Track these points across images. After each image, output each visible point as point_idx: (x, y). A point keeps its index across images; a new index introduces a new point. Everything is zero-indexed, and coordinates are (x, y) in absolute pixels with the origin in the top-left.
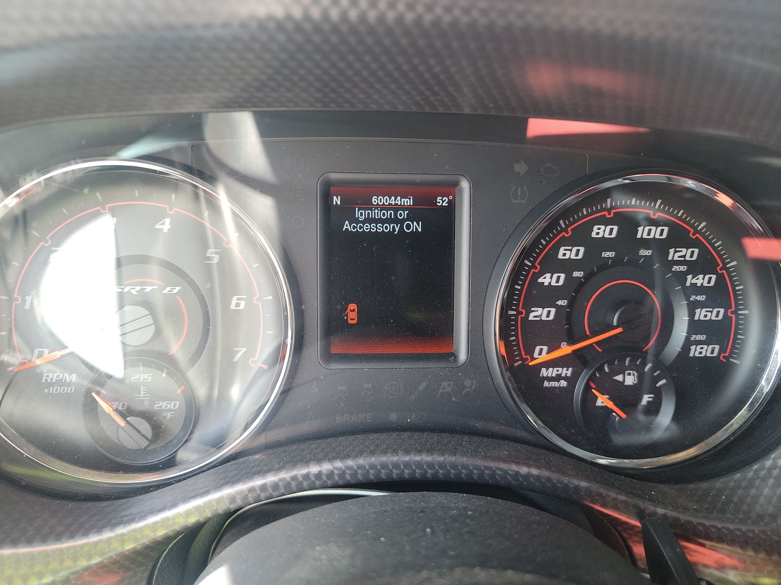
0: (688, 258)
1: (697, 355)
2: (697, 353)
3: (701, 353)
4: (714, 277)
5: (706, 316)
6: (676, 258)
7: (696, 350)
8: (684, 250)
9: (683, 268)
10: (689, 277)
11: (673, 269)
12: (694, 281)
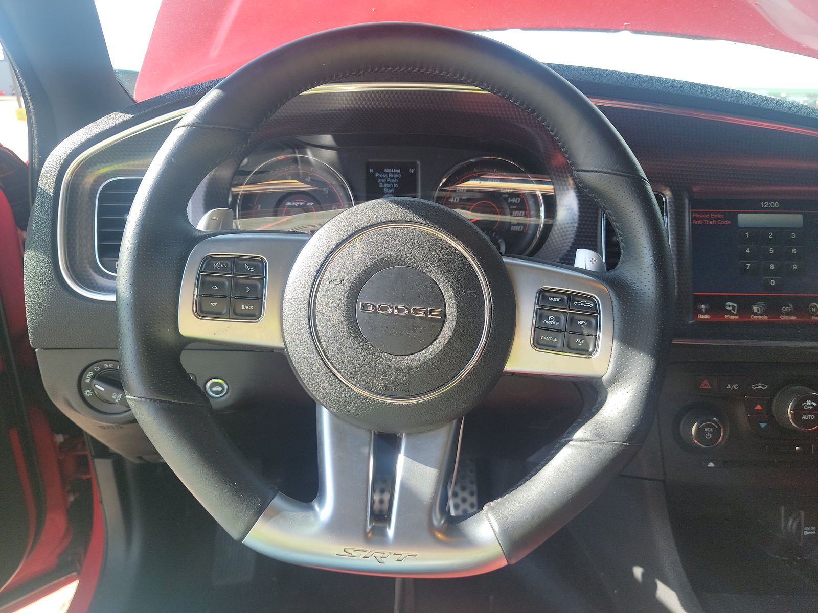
3: (515, 229)
4: (519, 199)
5: (517, 214)
7: (513, 228)
12: (511, 201)
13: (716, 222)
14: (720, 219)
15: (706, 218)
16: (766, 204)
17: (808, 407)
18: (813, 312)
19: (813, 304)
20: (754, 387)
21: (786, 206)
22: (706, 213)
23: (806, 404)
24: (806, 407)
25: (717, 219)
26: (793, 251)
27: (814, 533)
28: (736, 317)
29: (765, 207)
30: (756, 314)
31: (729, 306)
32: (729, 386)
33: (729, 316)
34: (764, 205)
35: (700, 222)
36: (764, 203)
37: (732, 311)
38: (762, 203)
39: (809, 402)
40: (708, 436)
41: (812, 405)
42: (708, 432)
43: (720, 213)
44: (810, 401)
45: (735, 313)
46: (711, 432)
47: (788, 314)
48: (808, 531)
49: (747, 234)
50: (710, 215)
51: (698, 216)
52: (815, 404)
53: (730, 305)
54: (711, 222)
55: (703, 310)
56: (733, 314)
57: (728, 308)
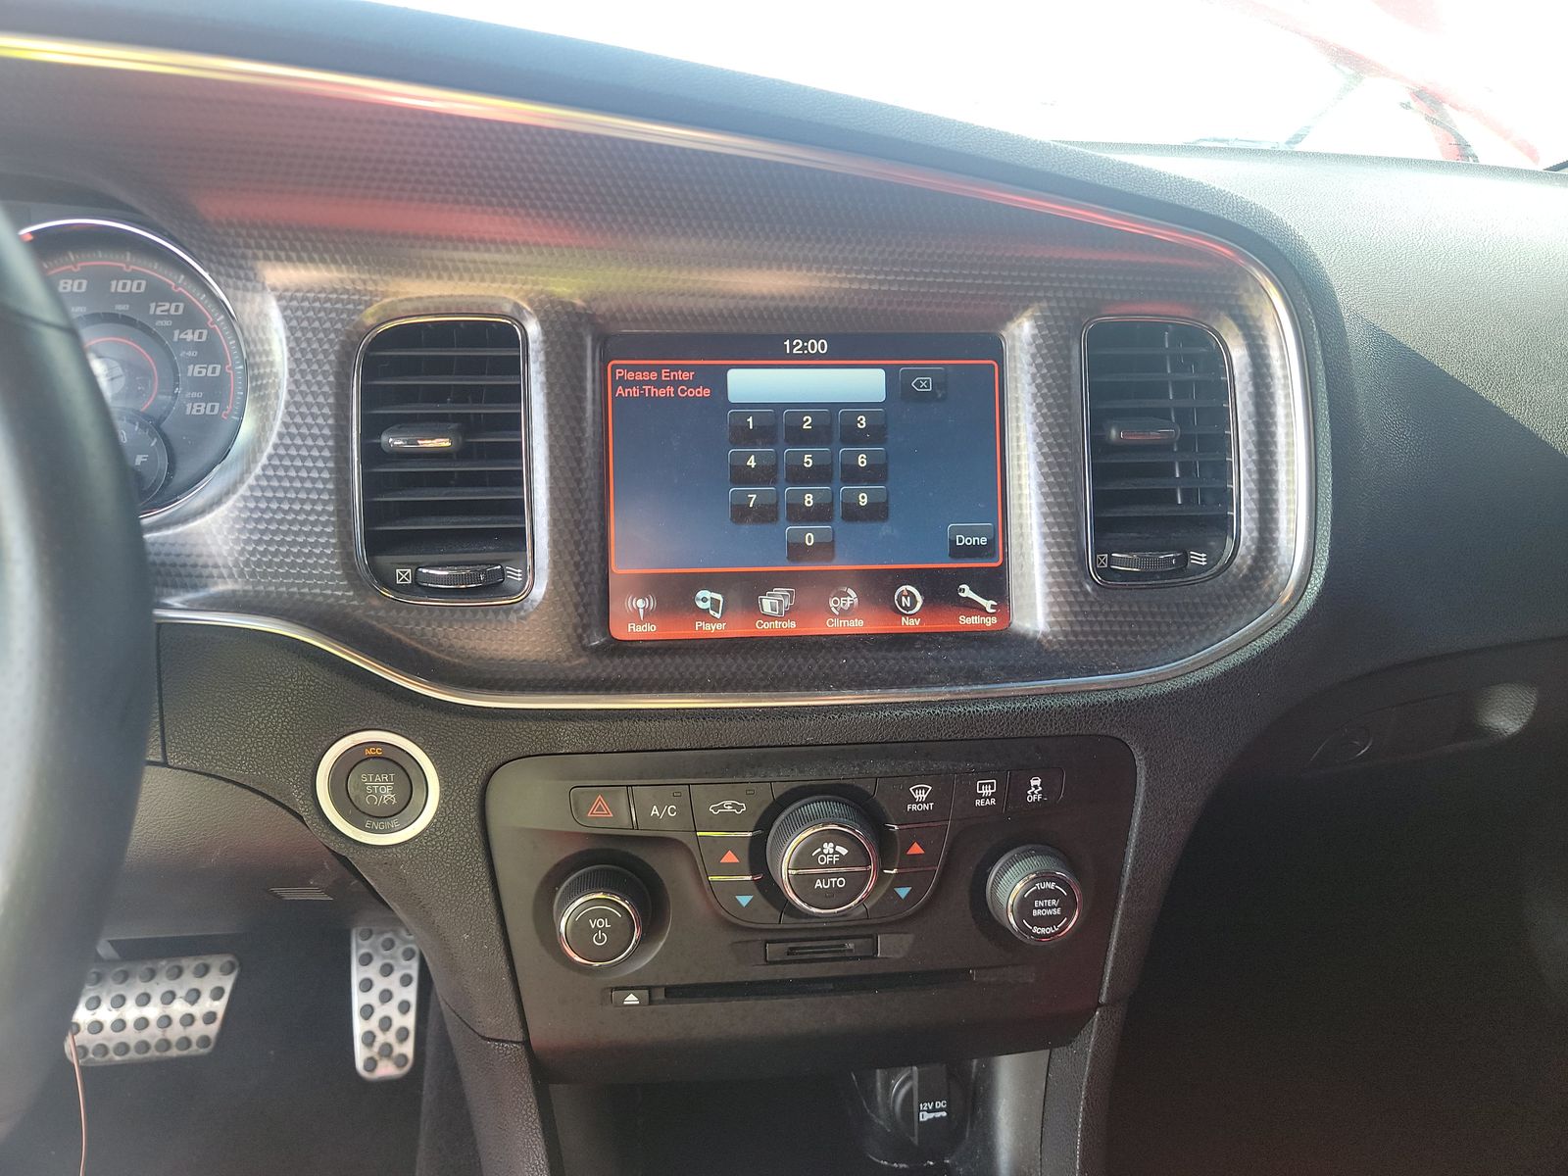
0: (172, 312)
1: (194, 412)
2: (194, 410)
3: (198, 411)
4: (205, 332)
5: (200, 372)
6: (158, 312)
7: (192, 408)
8: (168, 305)
9: (167, 323)
10: (177, 332)
11: (157, 324)
12: (182, 336)
13: (675, 392)
14: (683, 382)
15: (649, 382)
16: (798, 344)
17: (828, 860)
18: (904, 608)
19: (903, 588)
20: (716, 809)
21: (847, 350)
22: (650, 369)
23: (822, 853)
24: (822, 860)
25: (676, 383)
26: (860, 460)
27: (944, 1114)
28: (720, 626)
29: (794, 352)
30: (768, 617)
31: (704, 600)
32: (655, 811)
33: (702, 624)
34: (792, 347)
35: (635, 392)
36: (791, 343)
37: (712, 612)
38: (787, 343)
39: (828, 847)
40: (600, 940)
41: (836, 852)
42: (597, 929)
43: (684, 368)
44: (831, 845)
45: (718, 616)
46: (604, 930)
47: (844, 614)
48: (929, 1111)
49: (750, 420)
50: (660, 375)
51: (630, 376)
52: (844, 851)
53: (705, 598)
54: (661, 393)
55: (641, 611)
56: (714, 620)
57: (701, 605)
